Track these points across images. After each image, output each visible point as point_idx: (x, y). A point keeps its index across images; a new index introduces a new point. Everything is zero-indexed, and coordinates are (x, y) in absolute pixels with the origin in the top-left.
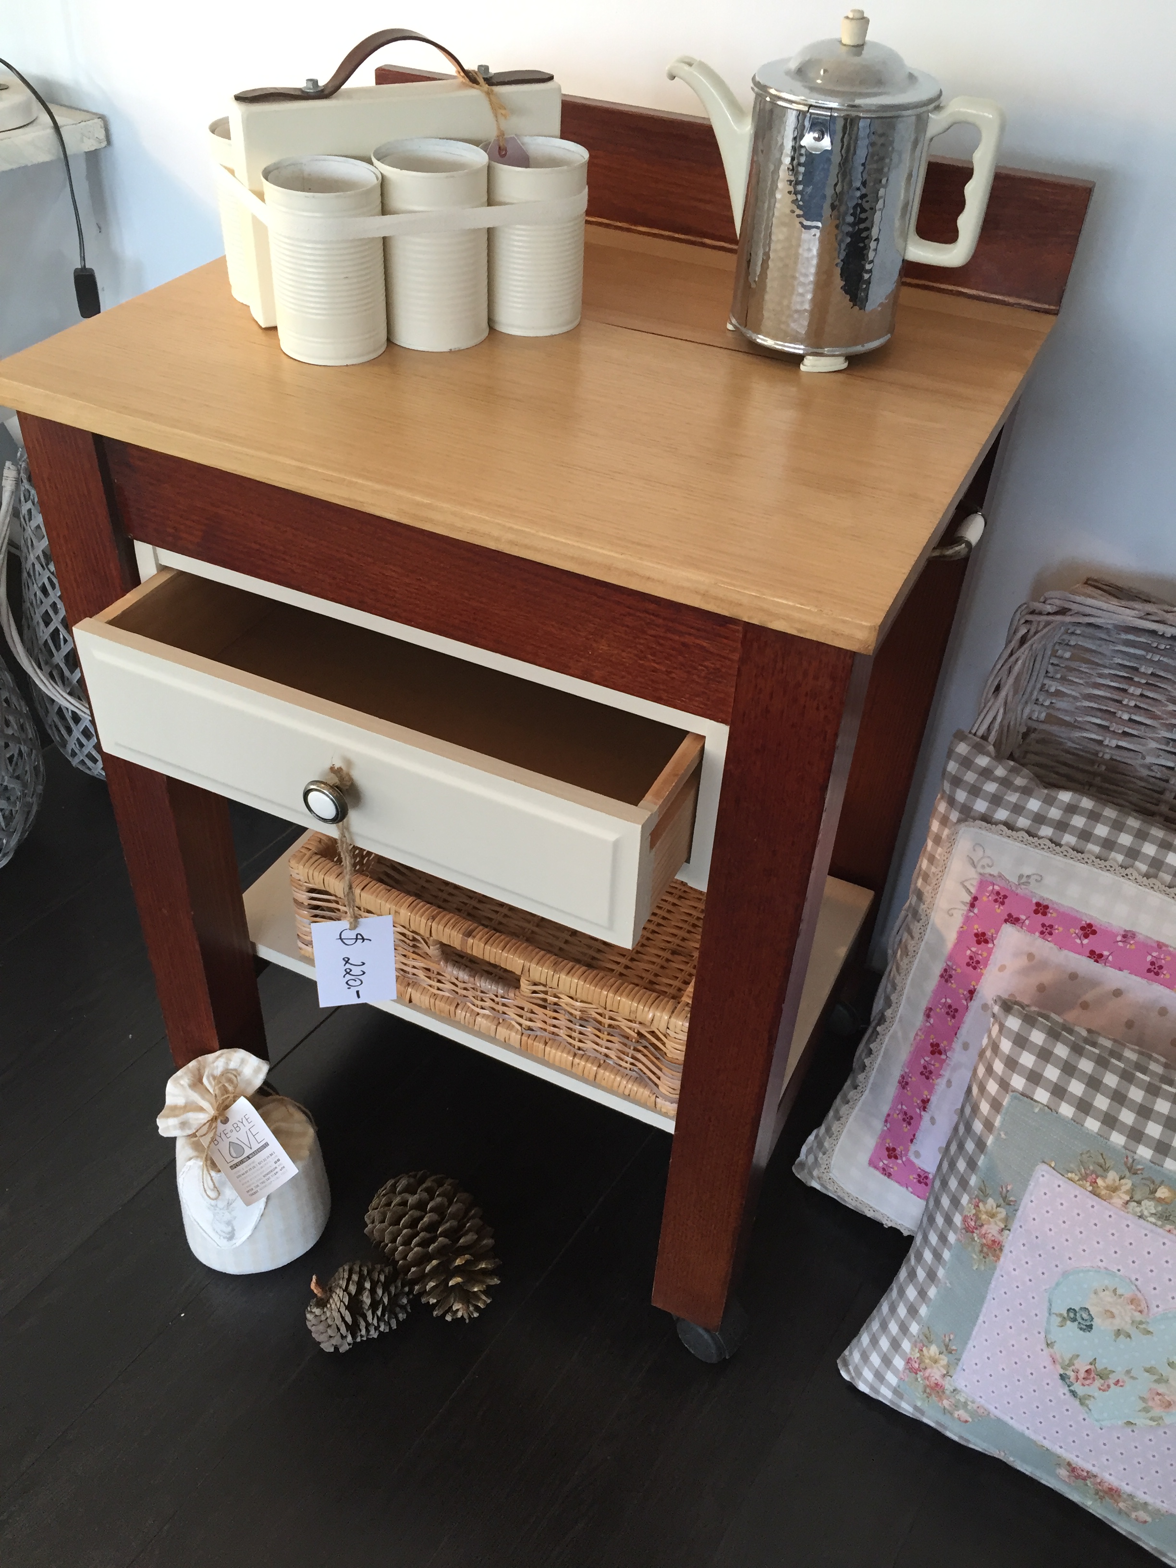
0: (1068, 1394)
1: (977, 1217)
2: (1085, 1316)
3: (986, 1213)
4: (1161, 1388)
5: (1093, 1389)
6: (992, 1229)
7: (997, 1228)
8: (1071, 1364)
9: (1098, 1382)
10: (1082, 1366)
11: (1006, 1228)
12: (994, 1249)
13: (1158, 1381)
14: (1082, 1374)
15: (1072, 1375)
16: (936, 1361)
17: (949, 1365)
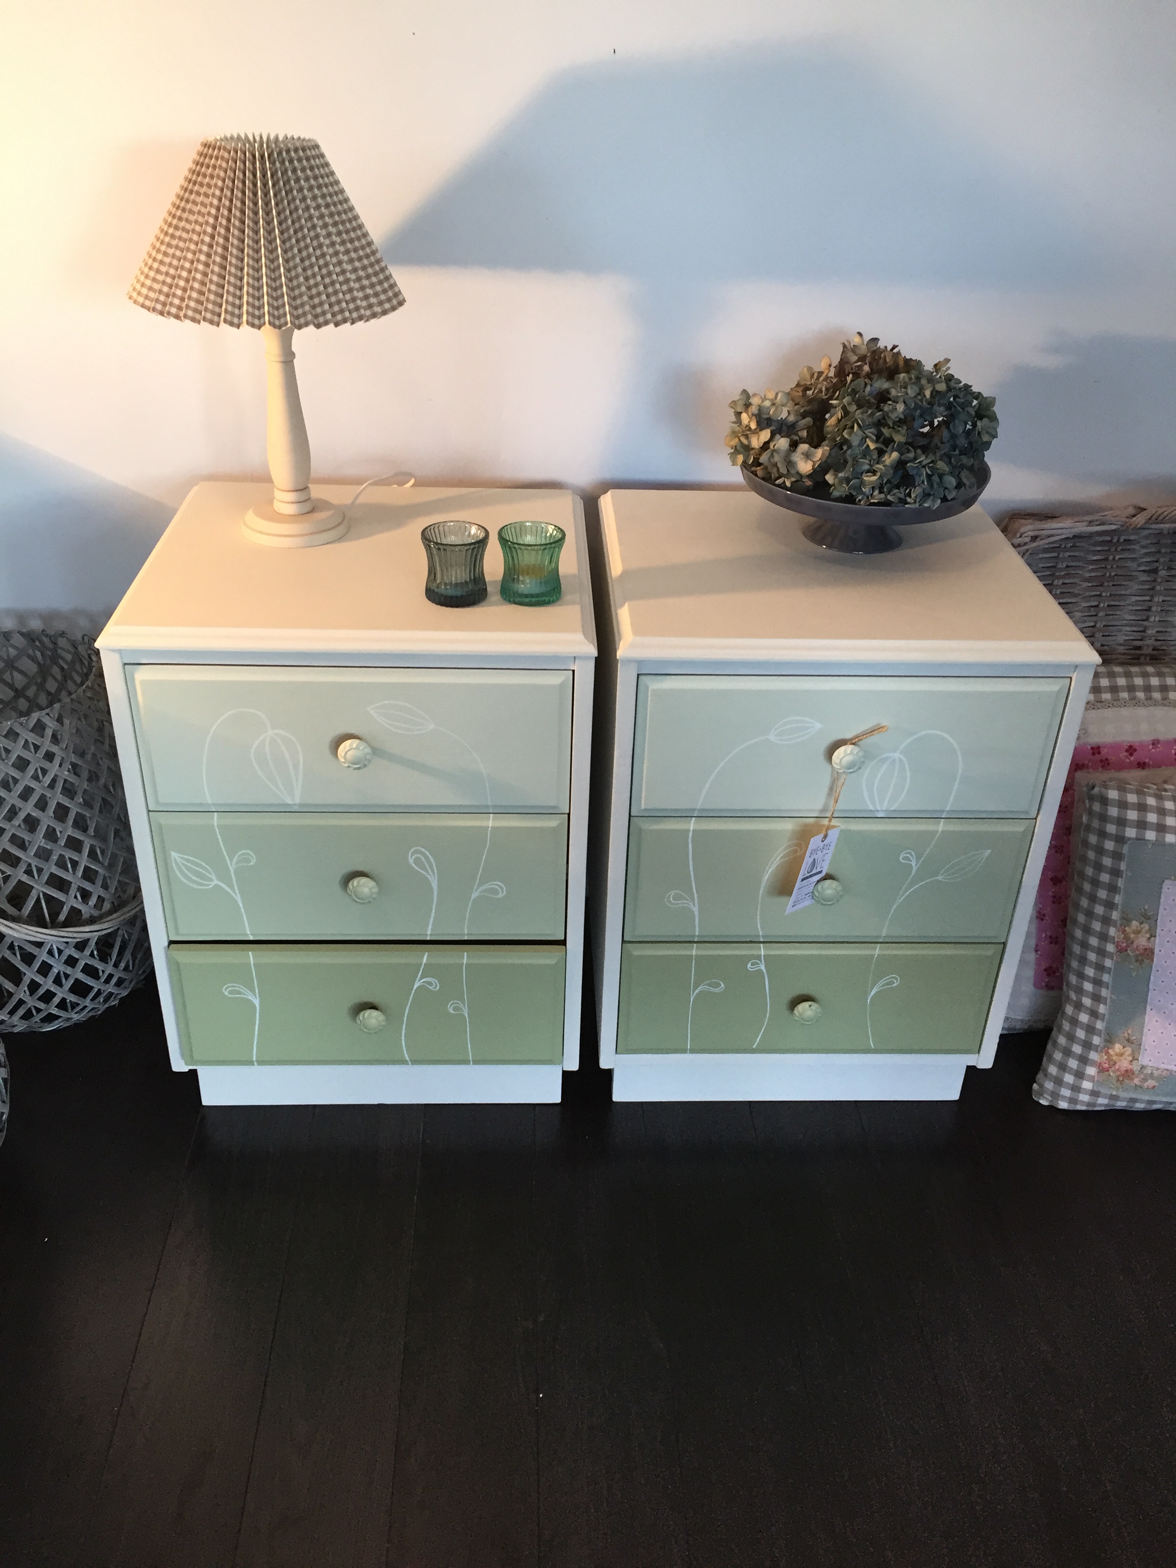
1: (1126, 938)
3: (1134, 932)
6: (1141, 941)
7: (1145, 939)
11: (1152, 936)
12: (1148, 953)
16: (1122, 1055)
17: (1133, 1052)
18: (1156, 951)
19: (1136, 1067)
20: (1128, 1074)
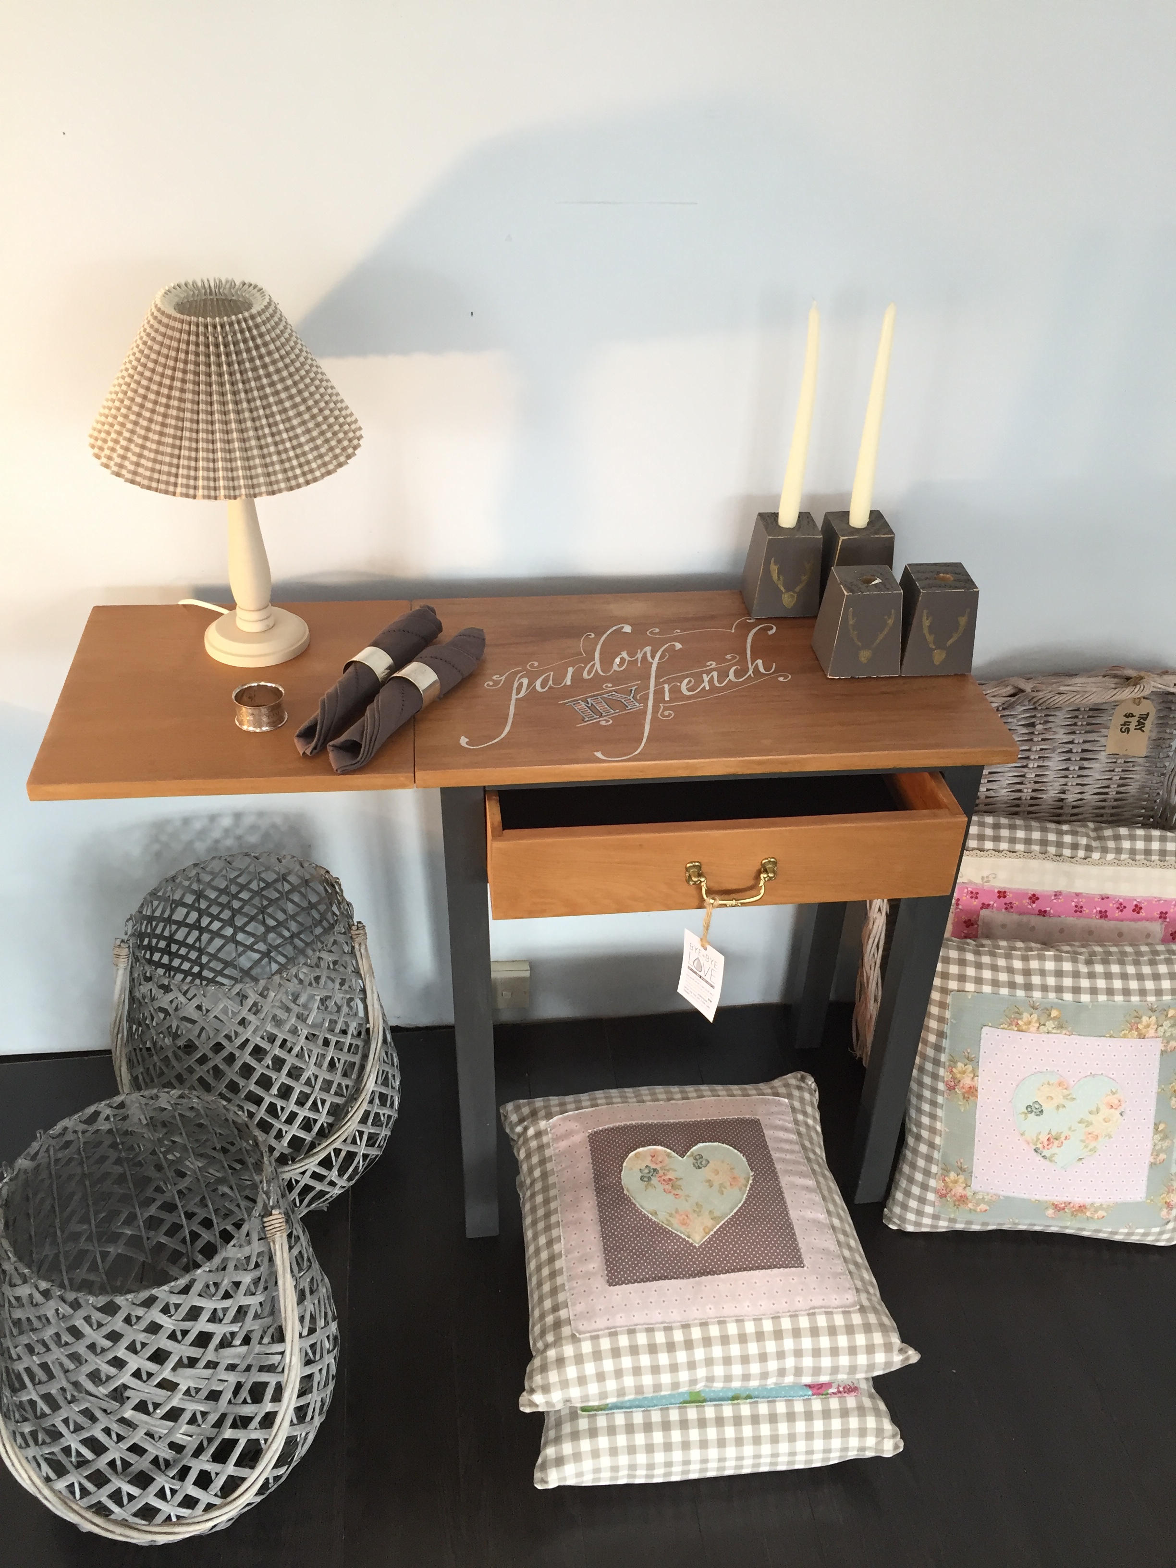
0: (1042, 1159)
1: (954, 1078)
2: (1037, 1106)
3: (960, 1073)
4: (1090, 1129)
5: (1054, 1149)
6: (967, 1081)
7: (970, 1078)
8: (1038, 1139)
9: (1056, 1143)
10: (1044, 1138)
11: (975, 1076)
12: (972, 1091)
13: (1087, 1126)
14: (1046, 1143)
15: (1040, 1146)
16: (956, 1182)
17: (966, 1179)
18: (979, 1090)
19: (969, 1193)
20: (963, 1199)
